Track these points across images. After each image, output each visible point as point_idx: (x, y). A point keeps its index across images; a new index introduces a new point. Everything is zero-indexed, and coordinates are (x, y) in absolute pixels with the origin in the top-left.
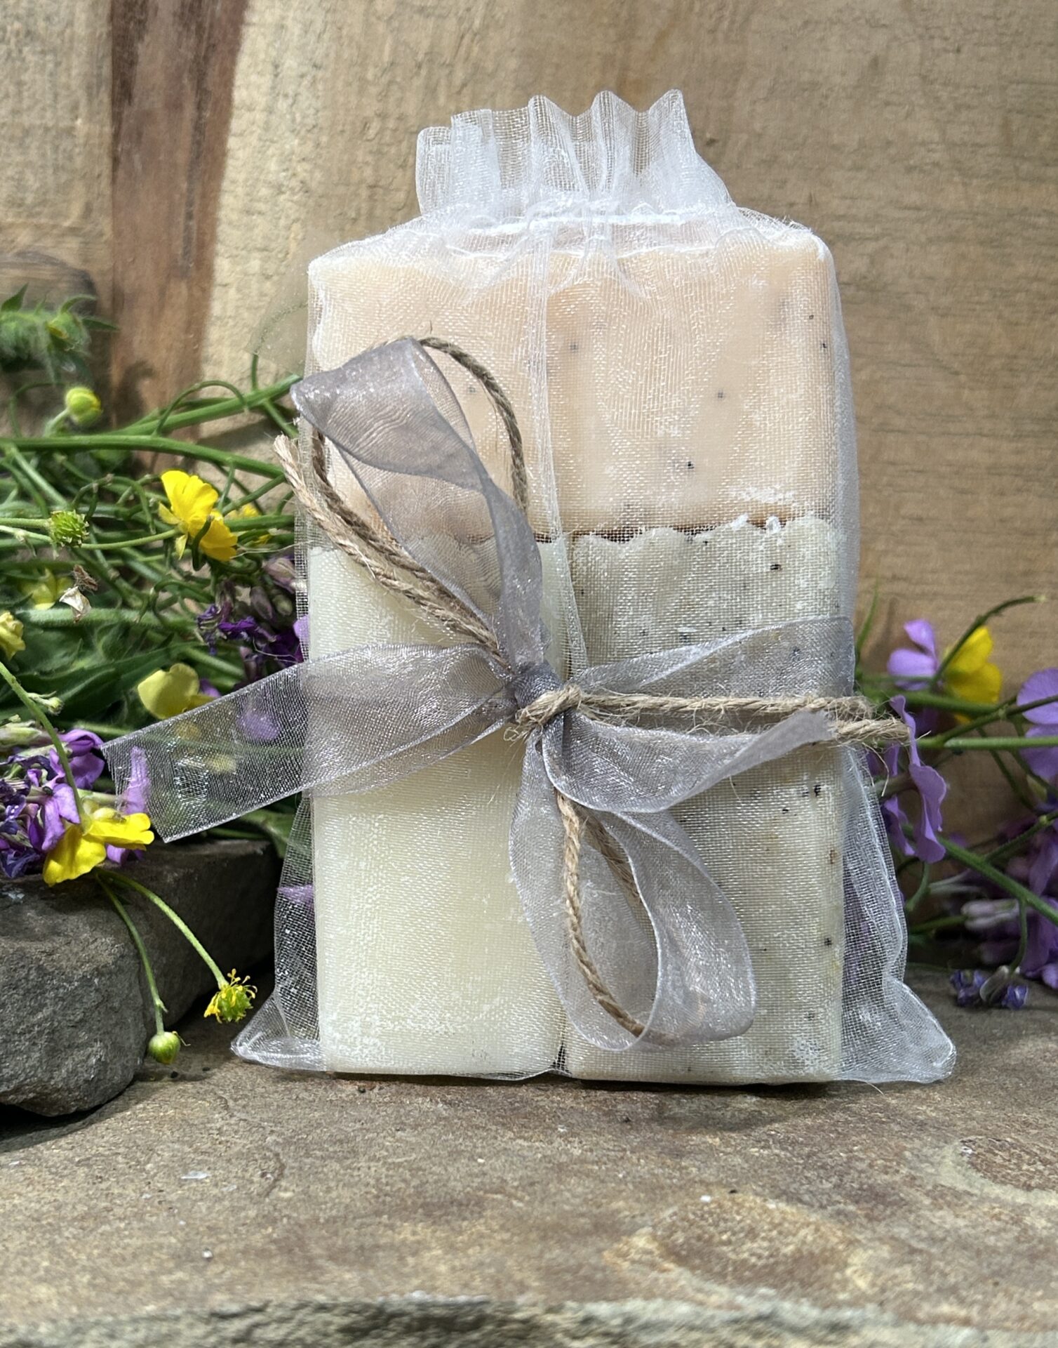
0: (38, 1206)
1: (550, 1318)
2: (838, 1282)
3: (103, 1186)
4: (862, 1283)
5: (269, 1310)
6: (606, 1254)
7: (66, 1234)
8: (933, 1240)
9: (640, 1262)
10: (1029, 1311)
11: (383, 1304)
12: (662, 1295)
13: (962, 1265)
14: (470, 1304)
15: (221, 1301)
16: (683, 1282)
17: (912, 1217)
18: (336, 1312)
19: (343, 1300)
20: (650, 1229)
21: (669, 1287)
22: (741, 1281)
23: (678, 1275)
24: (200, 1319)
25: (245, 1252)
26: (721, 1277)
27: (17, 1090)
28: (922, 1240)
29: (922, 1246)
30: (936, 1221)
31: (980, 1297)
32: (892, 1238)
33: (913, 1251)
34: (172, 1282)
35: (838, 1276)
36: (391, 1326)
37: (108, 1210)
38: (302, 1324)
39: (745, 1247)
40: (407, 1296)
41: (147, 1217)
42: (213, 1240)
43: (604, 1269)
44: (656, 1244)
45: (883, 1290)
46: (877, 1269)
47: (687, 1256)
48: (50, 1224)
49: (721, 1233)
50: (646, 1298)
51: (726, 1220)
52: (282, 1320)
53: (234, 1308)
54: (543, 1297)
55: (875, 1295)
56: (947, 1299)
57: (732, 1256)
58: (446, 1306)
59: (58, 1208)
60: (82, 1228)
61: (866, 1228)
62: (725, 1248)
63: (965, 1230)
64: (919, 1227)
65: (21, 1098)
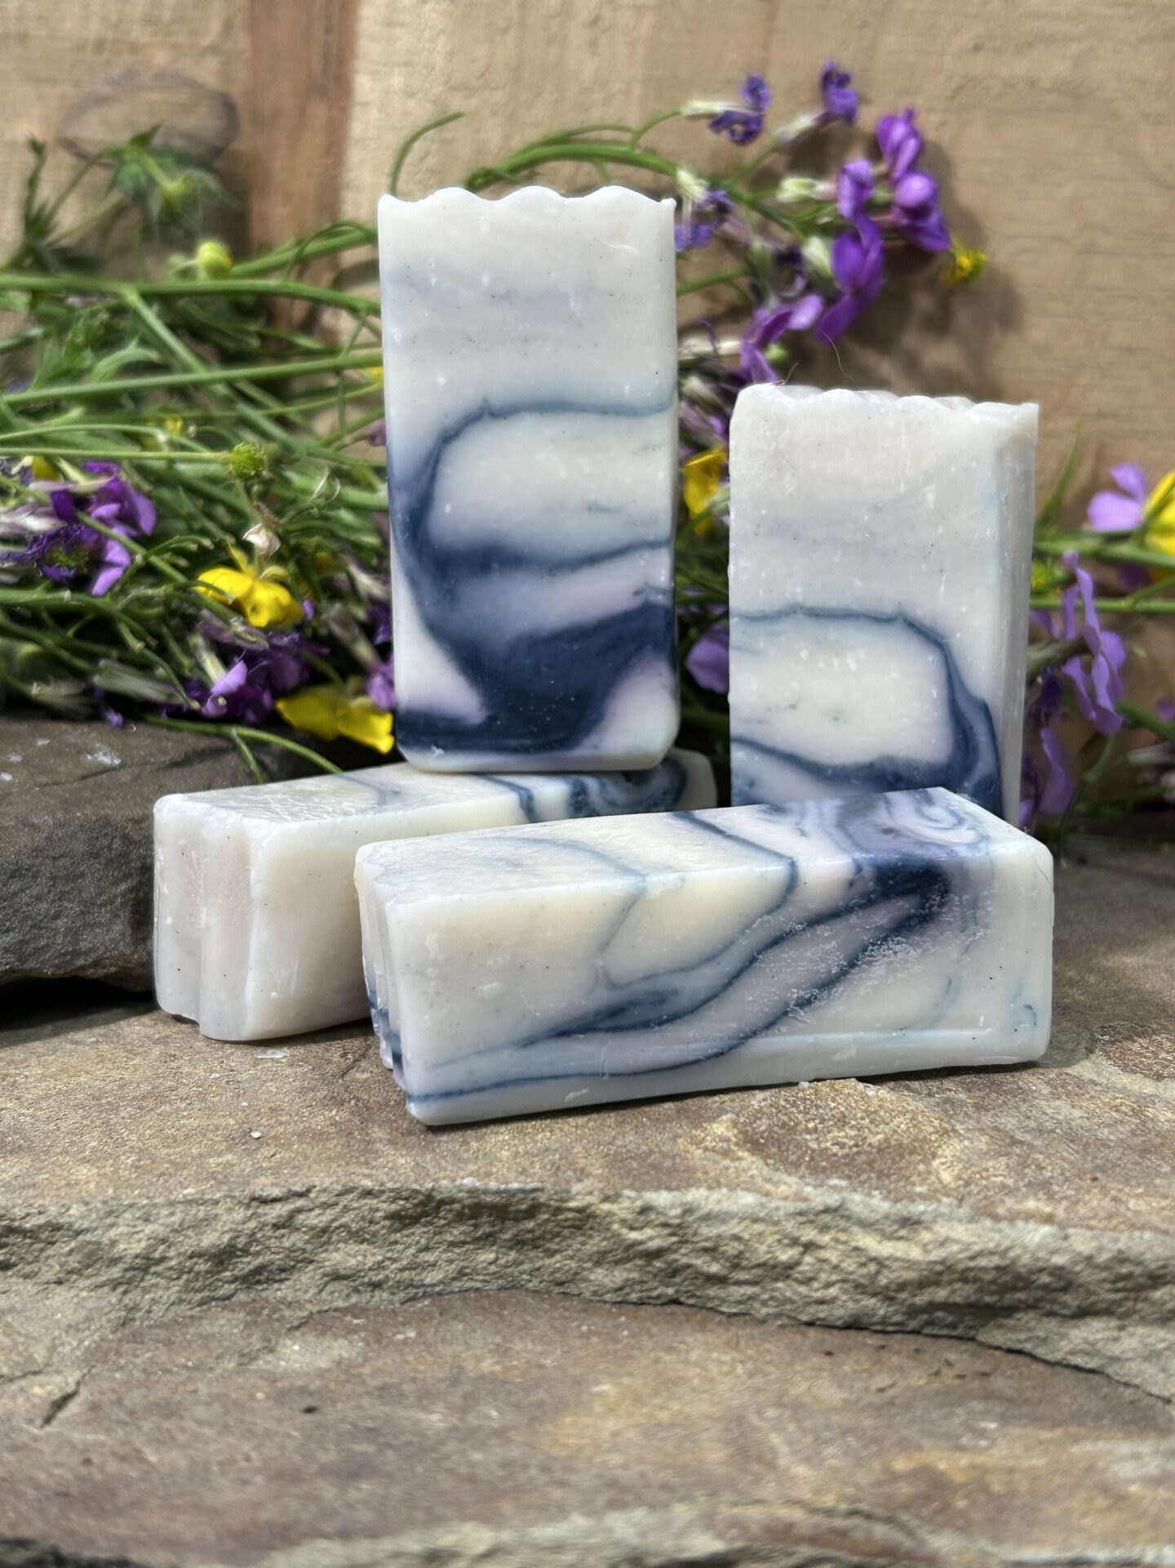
0: (102, 1084)
1: (606, 1207)
2: (919, 1174)
3: (174, 1065)
4: (946, 1177)
5: (312, 1195)
6: (680, 1141)
7: (122, 1114)
8: (1040, 1131)
9: (714, 1150)
10: (1122, 1209)
11: (433, 1189)
12: (727, 1186)
13: (1063, 1159)
14: (523, 1191)
15: (266, 1186)
16: (755, 1172)
17: (1024, 1107)
18: (384, 1198)
19: (390, 1185)
20: (734, 1116)
21: (737, 1177)
22: (814, 1170)
23: (751, 1164)
24: (240, 1203)
25: (301, 1135)
26: (793, 1167)
27: (96, 964)
28: (1027, 1130)
29: (1028, 1137)
30: (1049, 1111)
31: (1072, 1192)
32: (996, 1129)
33: (1014, 1142)
34: (219, 1165)
35: (921, 1167)
36: (442, 1214)
37: (172, 1089)
38: (346, 1209)
39: (829, 1136)
40: (458, 1182)
41: (210, 1097)
42: (273, 1122)
43: (673, 1158)
44: (736, 1131)
45: (967, 1184)
46: (969, 1160)
47: (763, 1145)
48: (109, 1103)
49: (808, 1121)
50: (710, 1188)
51: (818, 1107)
52: (326, 1206)
53: (276, 1192)
54: (601, 1185)
55: (957, 1189)
56: (1035, 1195)
57: (814, 1145)
58: (498, 1192)
59: (121, 1087)
60: (140, 1108)
61: (970, 1117)
62: (808, 1137)
63: (1079, 1122)
64: (1029, 1118)
65: (101, 972)
